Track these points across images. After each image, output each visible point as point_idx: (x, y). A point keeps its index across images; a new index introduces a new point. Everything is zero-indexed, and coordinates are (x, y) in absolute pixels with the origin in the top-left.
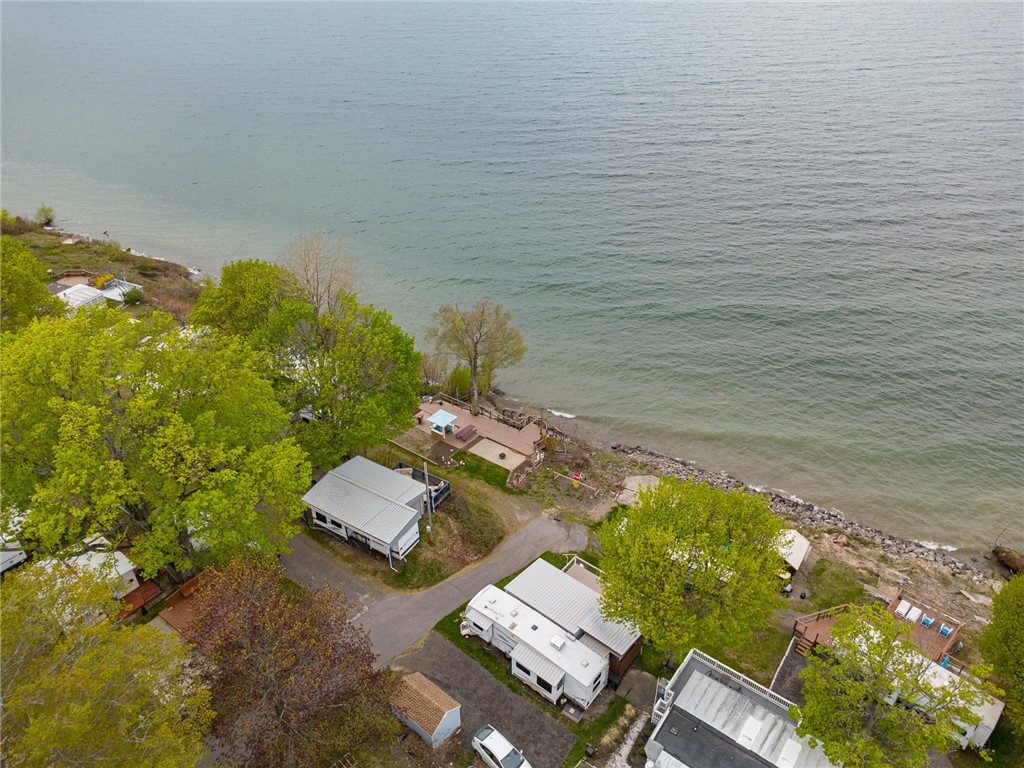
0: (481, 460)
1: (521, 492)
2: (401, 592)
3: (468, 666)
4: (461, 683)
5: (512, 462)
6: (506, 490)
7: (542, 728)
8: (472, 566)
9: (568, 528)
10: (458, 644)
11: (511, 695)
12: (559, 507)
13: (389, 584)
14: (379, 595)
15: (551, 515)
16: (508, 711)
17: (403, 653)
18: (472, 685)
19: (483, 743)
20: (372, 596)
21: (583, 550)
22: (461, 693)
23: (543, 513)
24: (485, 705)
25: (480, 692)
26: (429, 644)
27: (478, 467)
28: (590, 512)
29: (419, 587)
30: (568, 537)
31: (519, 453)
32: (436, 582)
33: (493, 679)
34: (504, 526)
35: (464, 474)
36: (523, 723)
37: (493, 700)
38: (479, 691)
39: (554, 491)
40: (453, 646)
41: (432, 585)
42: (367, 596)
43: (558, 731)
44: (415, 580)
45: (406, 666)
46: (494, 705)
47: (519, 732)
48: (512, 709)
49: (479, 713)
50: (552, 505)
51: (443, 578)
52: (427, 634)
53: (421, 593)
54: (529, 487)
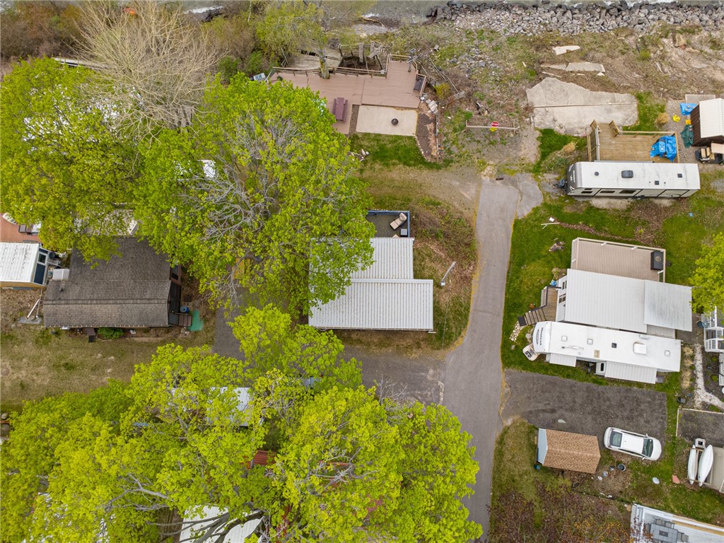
0: (377, 137)
1: (448, 163)
2: (452, 349)
3: (554, 384)
4: (560, 401)
5: (408, 126)
6: (431, 166)
7: (638, 402)
8: (476, 279)
9: (514, 183)
10: (534, 370)
11: (601, 388)
12: (491, 162)
13: (438, 349)
14: (439, 364)
15: (491, 176)
16: (608, 403)
17: (501, 405)
18: (568, 398)
19: (621, 448)
20: (435, 369)
21: (541, 200)
22: (566, 410)
23: (483, 178)
24: (589, 408)
25: (579, 401)
26: (512, 384)
27: (382, 148)
28: (521, 154)
29: (460, 334)
30: (521, 193)
31: (406, 108)
32: (466, 317)
33: (579, 384)
34: (462, 213)
35: (377, 166)
36: (623, 405)
37: (592, 401)
38: (577, 400)
39: (474, 146)
40: (531, 374)
41: (466, 324)
42: (431, 372)
43: (650, 397)
44: (454, 330)
45: (513, 415)
46: (595, 405)
47: (625, 414)
48: (609, 399)
49: (589, 418)
50: (484, 164)
51: (467, 309)
52: (503, 375)
53: (466, 338)
54: (450, 152)
